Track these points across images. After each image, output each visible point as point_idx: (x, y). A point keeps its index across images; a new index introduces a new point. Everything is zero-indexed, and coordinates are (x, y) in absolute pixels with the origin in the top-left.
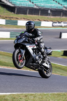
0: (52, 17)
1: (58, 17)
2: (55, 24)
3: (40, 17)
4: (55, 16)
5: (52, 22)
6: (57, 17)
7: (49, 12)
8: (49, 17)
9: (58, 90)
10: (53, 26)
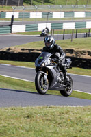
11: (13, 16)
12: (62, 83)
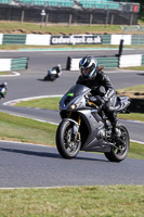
0: (50, 25)
1: (62, 25)
2: (56, 41)
3: (22, 24)
4: (56, 22)
5: (49, 36)
6: (60, 24)
7: (43, 14)
8: (43, 24)
9: (63, 180)
10: (51, 43)
11: (122, 41)
12: (108, 140)
